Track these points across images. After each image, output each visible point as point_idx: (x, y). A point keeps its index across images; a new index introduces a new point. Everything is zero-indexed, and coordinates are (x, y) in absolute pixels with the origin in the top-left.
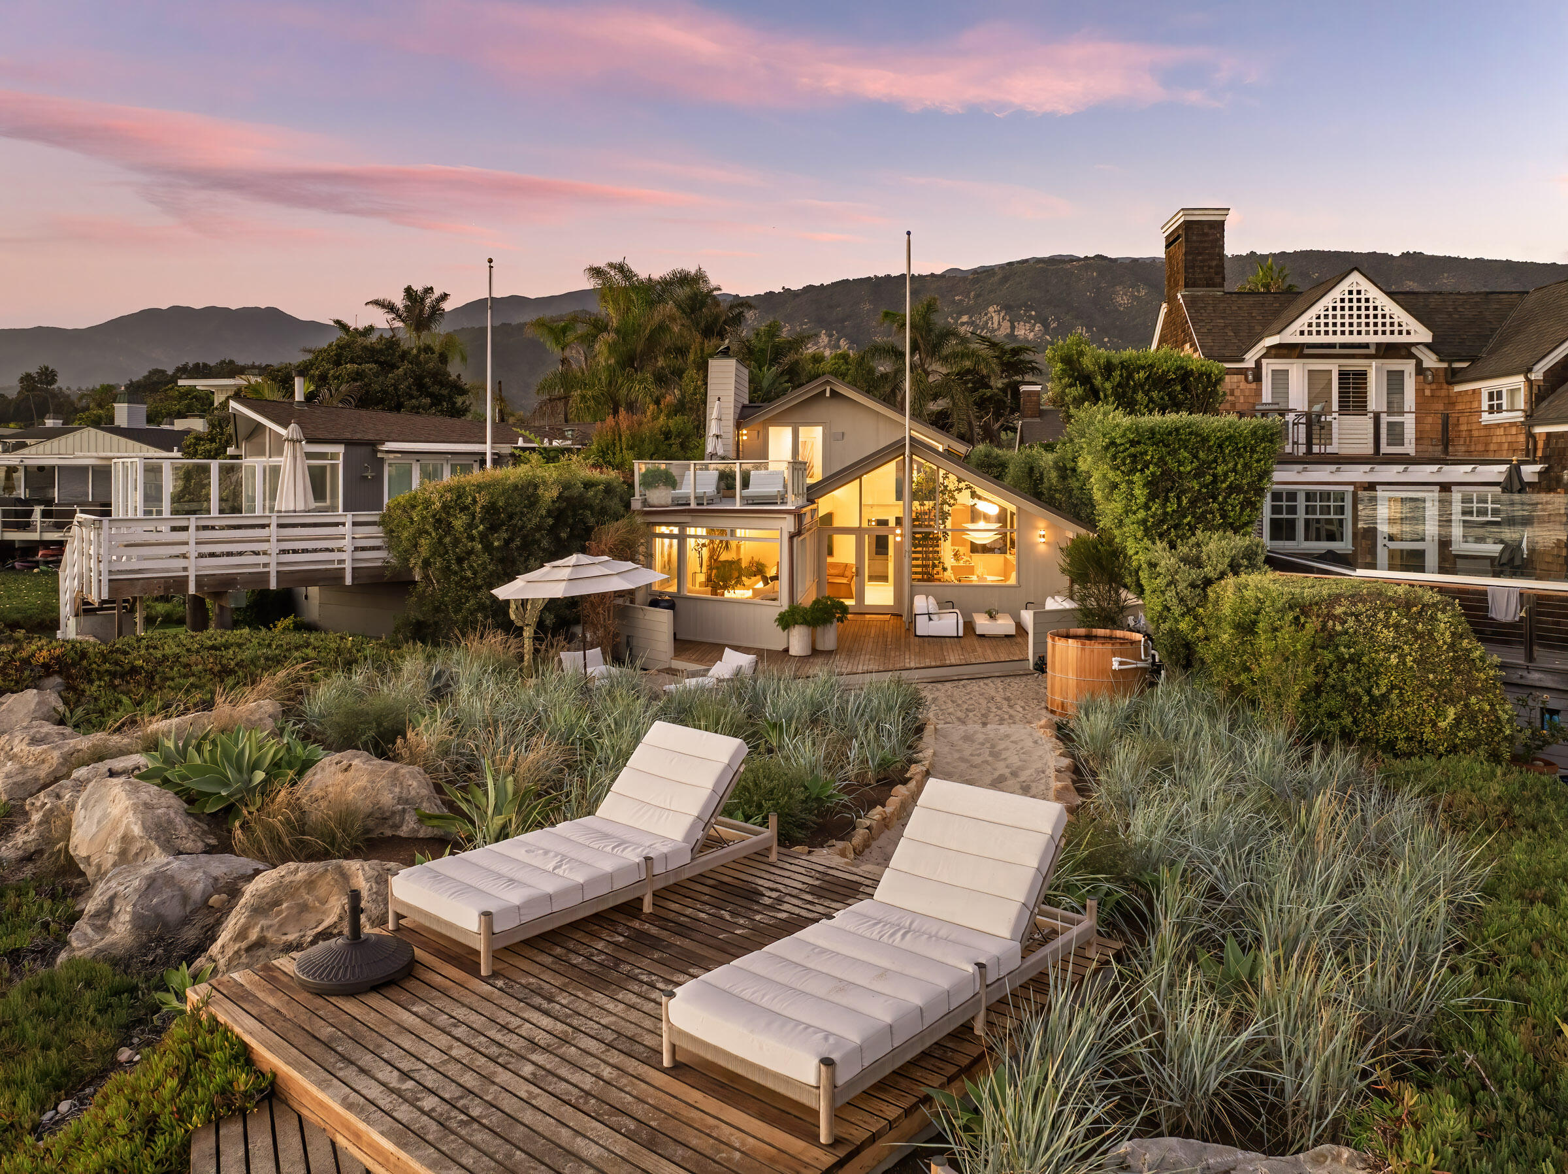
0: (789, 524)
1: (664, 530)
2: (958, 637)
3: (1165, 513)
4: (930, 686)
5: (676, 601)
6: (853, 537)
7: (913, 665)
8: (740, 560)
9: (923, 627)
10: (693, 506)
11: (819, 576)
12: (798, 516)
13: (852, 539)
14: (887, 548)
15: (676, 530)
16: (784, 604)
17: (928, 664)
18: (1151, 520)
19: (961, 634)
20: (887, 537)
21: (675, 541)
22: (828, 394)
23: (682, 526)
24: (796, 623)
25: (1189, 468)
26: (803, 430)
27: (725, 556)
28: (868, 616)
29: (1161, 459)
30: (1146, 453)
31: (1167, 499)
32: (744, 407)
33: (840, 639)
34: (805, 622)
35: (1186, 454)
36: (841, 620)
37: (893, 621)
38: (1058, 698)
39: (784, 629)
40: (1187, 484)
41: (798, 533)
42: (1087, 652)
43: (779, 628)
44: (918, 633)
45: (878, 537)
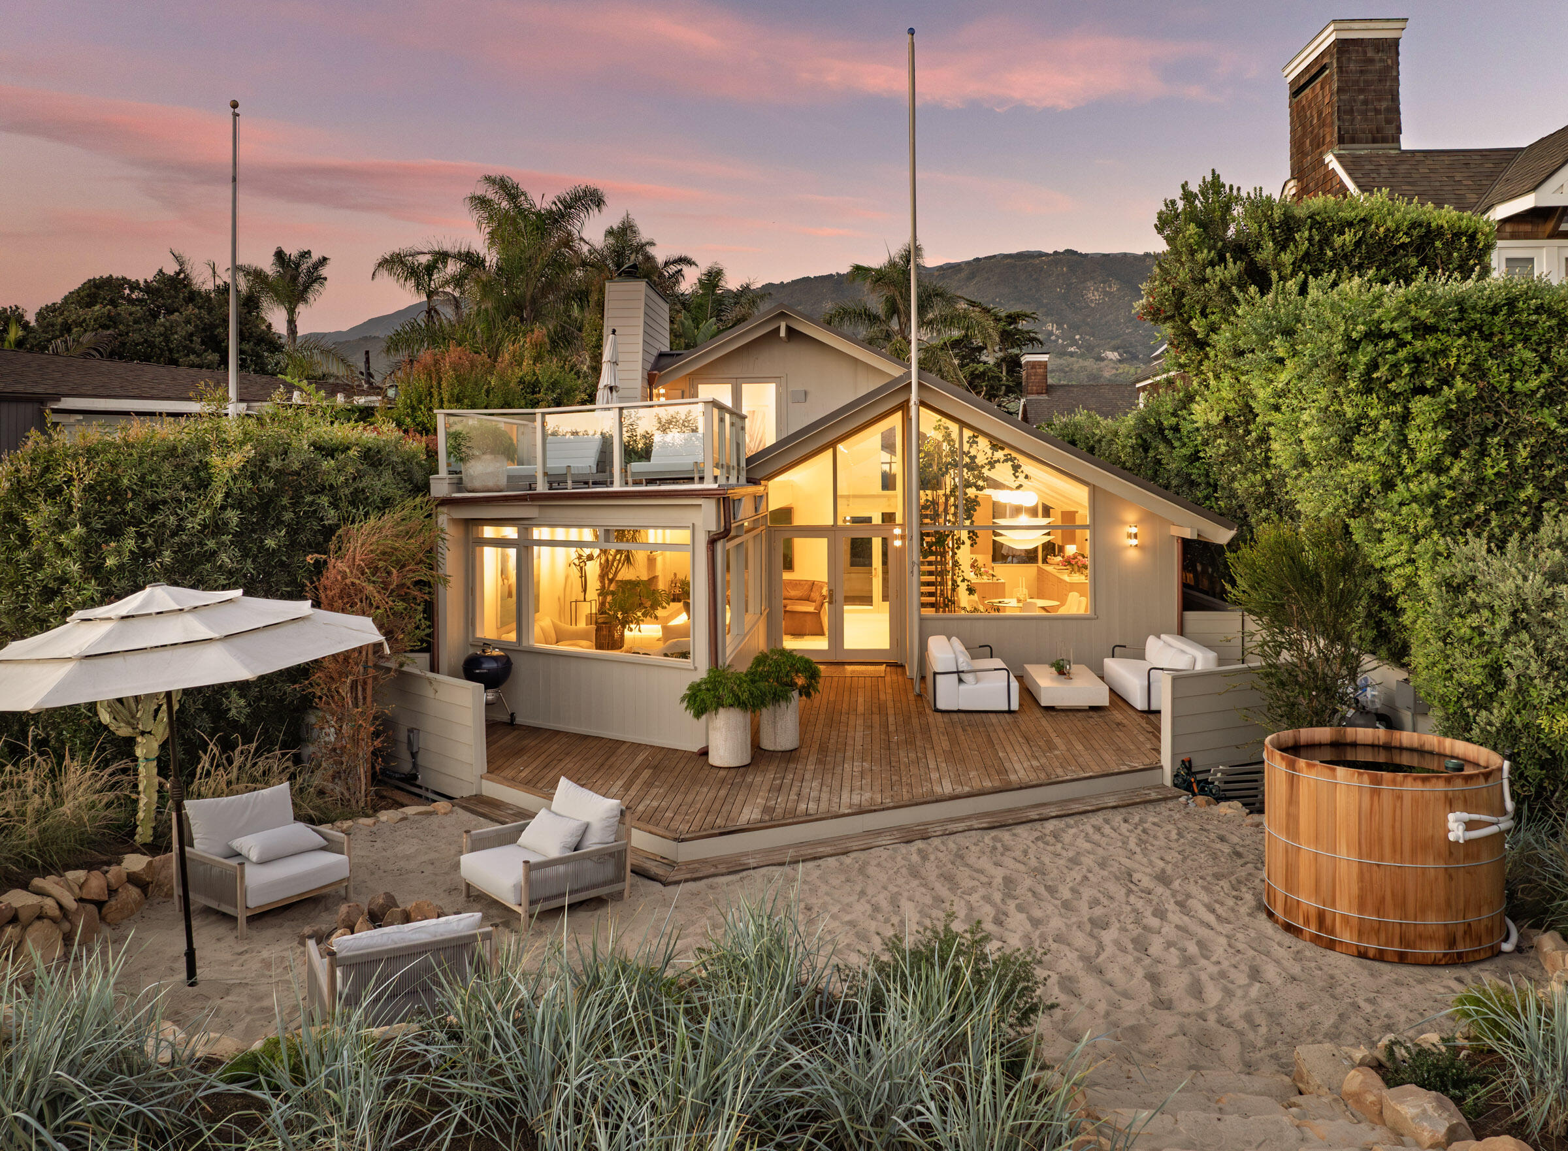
0: (707, 517)
1: (489, 532)
2: (1010, 712)
3: (1480, 480)
4: (988, 837)
5: (514, 657)
6: (825, 541)
7: (947, 788)
8: (653, 580)
9: (949, 695)
10: (541, 487)
11: (770, 605)
12: (726, 503)
13: (822, 544)
14: (870, 556)
15: (511, 532)
16: (699, 667)
17: (976, 785)
18: (1450, 494)
19: (1015, 706)
20: (869, 541)
21: (512, 553)
22: (783, 333)
23: (524, 524)
24: (719, 704)
25: (1534, 383)
26: (747, 389)
27: (626, 574)
28: (849, 668)
29: (1476, 366)
30: (1444, 352)
31: (1483, 453)
32: (662, 355)
33: (804, 724)
34: (739, 703)
35: (1529, 355)
36: (806, 692)
37: (891, 677)
38: (1308, 901)
39: (698, 715)
40: (1527, 418)
41: (724, 534)
42: (1387, 800)
43: (689, 715)
44: (941, 705)
45: (854, 542)
